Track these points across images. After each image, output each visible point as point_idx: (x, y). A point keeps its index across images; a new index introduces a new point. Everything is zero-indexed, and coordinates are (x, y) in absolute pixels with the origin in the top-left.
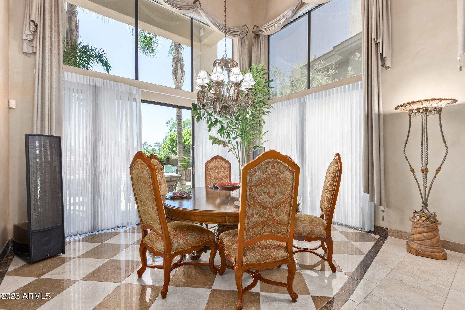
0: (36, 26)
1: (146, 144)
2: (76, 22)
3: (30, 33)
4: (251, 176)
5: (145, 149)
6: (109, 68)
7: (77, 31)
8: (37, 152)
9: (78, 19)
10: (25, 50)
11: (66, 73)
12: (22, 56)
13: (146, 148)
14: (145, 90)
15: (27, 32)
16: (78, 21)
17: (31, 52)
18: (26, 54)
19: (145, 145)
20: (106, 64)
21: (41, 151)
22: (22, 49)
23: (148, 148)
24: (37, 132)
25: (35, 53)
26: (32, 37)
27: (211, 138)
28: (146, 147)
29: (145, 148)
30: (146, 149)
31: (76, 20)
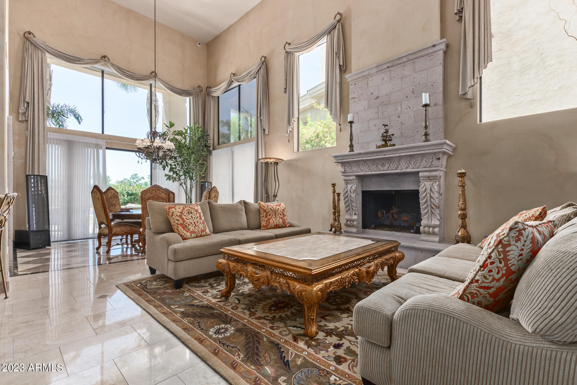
0: (28, 103)
1: (137, 176)
2: (50, 72)
3: (24, 109)
4: (145, 195)
5: (135, 183)
6: (80, 120)
7: (51, 81)
8: (32, 185)
9: (51, 70)
10: (20, 119)
11: (49, 133)
12: (18, 123)
13: (137, 181)
14: (109, 141)
15: (22, 108)
16: (51, 72)
17: (24, 120)
18: (20, 121)
19: (135, 177)
20: (78, 118)
21: (34, 185)
22: (18, 118)
23: (140, 182)
24: (29, 173)
25: (27, 121)
26: (25, 111)
27: (166, 175)
28: (137, 179)
29: (135, 181)
30: (137, 183)
31: (50, 70)
